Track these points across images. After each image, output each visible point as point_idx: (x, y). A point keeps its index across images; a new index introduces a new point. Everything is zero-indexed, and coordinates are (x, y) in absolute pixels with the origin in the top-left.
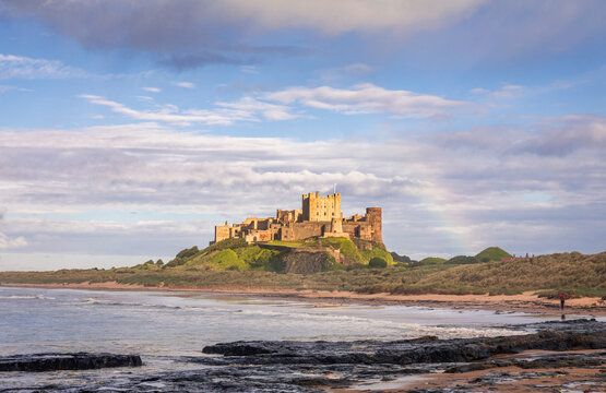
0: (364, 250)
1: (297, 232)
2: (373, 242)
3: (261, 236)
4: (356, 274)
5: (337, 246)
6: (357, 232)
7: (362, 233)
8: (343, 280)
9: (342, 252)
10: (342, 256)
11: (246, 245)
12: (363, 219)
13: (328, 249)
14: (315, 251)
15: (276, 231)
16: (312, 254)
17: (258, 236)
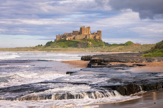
0: (97, 42)
1: (79, 37)
2: (99, 40)
3: (70, 38)
4: (97, 48)
5: (90, 41)
6: (95, 37)
7: (96, 37)
8: (95, 50)
9: (92, 42)
10: (92, 44)
11: (66, 41)
12: (97, 34)
13: (88, 42)
14: (85, 42)
15: (74, 37)
16: (84, 43)
17: (69, 38)
